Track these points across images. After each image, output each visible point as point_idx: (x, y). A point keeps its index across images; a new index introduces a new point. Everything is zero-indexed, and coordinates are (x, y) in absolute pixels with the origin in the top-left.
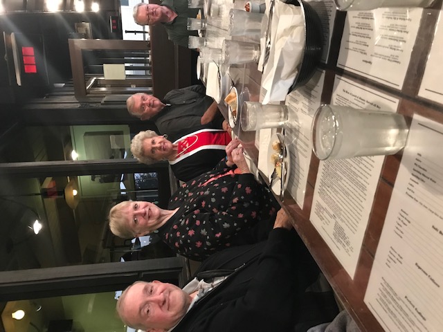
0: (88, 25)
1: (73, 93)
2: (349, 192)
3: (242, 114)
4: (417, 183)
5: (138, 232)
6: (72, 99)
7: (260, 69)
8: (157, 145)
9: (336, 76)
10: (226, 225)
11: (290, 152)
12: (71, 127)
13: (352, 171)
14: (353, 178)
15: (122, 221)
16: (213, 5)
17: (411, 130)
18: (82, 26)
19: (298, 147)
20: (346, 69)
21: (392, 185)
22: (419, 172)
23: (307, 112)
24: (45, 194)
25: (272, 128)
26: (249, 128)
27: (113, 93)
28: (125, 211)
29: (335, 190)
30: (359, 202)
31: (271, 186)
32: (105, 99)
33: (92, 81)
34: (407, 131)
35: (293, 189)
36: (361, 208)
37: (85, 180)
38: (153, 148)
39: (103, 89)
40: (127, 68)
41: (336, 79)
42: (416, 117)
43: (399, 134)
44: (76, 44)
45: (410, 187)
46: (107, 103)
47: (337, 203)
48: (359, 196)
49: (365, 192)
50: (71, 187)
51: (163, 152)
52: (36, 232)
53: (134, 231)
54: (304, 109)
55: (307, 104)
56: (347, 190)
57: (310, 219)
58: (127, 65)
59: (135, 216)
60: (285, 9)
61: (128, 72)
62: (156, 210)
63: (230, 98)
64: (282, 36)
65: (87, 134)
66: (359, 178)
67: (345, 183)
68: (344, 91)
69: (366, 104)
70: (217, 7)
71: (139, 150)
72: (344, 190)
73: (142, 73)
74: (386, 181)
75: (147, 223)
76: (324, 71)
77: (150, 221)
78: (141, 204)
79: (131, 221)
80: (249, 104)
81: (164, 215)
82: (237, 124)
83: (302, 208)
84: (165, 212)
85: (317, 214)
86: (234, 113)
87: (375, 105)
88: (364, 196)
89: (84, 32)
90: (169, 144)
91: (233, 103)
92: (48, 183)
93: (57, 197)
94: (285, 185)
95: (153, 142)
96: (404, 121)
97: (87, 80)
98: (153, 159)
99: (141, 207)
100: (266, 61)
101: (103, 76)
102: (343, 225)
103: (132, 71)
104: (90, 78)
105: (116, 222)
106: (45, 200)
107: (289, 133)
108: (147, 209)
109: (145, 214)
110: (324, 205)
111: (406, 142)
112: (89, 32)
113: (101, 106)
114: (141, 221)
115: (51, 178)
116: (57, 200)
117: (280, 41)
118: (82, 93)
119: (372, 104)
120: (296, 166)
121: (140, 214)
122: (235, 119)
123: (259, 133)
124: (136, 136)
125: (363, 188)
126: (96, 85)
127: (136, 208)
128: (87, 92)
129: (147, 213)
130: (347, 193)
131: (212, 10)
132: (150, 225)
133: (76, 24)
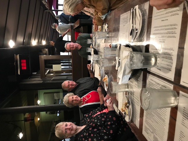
0: (47, 50)
1: (40, 76)
2: (158, 122)
3: (110, 86)
4: (185, 120)
5: (67, 136)
6: (39, 79)
7: (116, 69)
8: (74, 99)
9: (147, 74)
10: (106, 137)
11: (132, 103)
12: (38, 90)
13: (158, 113)
14: (159, 116)
15: (60, 131)
16: (96, 43)
17: (180, 98)
18: (45, 50)
19: (135, 101)
20: (151, 71)
21: (175, 120)
22: (185, 115)
23: (137, 87)
24: (26, 120)
25: (123, 92)
26: (113, 92)
27: (56, 76)
28: (62, 127)
29: (152, 121)
30: (163, 127)
31: (124, 118)
32: (53, 79)
33: (48, 71)
34: (178, 98)
35: (134, 119)
36: (164, 130)
37: (43, 113)
38: (73, 100)
39: (52, 74)
40: (62, 65)
41: (147, 75)
42: (181, 92)
43: (175, 99)
44: (42, 57)
45: (183, 121)
46: (54, 80)
47: (153, 126)
48: (162, 124)
49: (165, 122)
50: (37, 117)
51: (76, 102)
52: (21, 138)
53: (65, 136)
54: (136, 86)
55: (137, 84)
56: (157, 121)
57: (143, 133)
58: (62, 64)
59: (66, 129)
60: (125, 49)
61: (62, 67)
62: (75, 126)
63: (105, 79)
64: (125, 58)
65: (45, 93)
66: (161, 116)
67: (156, 117)
68: (151, 80)
69: (161, 86)
70: (98, 44)
71: (67, 101)
72: (156, 121)
73: (68, 67)
74: (173, 118)
75: (71, 133)
76: (142, 72)
77: (72, 132)
78: (69, 123)
79: (64, 132)
80: (113, 83)
81: (78, 129)
82: (108, 89)
83: (139, 128)
84: (78, 127)
85: (145, 131)
86: (107, 85)
87: (164, 86)
88: (164, 124)
89: (45, 52)
90: (79, 98)
91: (106, 81)
92: (27, 115)
93: (31, 121)
94: (131, 117)
95: (73, 98)
96: (176, 93)
97: (45, 71)
98: (72, 105)
99: (69, 125)
100: (119, 66)
101: (52, 69)
102: (157, 137)
103: (64, 67)
104: (47, 70)
105: (58, 132)
106: (25, 123)
107: (130, 95)
108: (71, 126)
109: (70, 128)
110: (148, 127)
111: (178, 102)
112: (47, 52)
113: (51, 82)
114: (68, 132)
115: (28, 113)
116: (30, 123)
117: (124, 60)
118: (43, 76)
119: (163, 86)
120: (135, 109)
121: (68, 129)
122: (108, 87)
123: (118, 94)
124: (66, 95)
125: (164, 121)
126: (49, 73)
127: (66, 125)
128: (45, 76)
129: (71, 128)
130: (157, 122)
131: (96, 45)
132: (72, 133)
133: (42, 49)
